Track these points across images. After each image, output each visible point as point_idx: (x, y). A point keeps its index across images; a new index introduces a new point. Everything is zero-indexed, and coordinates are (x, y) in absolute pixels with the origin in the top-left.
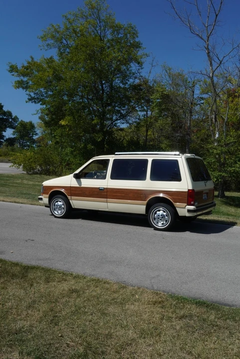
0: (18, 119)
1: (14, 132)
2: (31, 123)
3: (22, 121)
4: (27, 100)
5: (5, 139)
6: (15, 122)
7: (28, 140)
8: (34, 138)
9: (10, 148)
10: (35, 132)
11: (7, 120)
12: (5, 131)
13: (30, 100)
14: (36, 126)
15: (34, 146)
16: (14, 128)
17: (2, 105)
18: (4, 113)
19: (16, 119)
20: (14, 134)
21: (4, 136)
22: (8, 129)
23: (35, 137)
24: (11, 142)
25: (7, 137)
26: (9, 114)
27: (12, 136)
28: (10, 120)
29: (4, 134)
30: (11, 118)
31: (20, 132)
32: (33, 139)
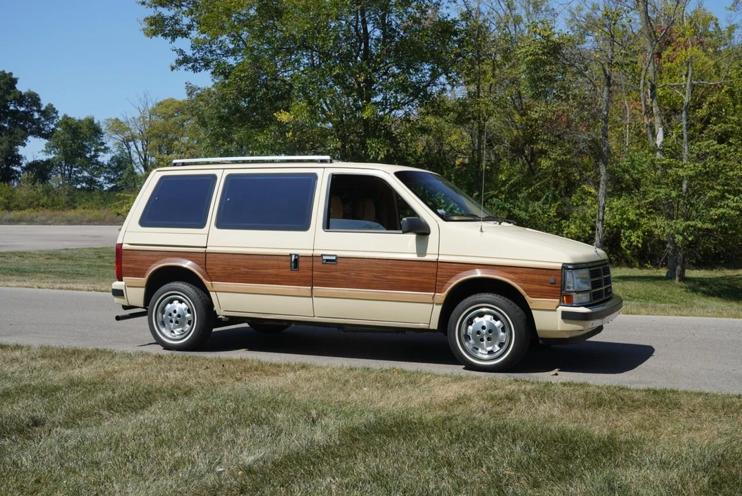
0: (56, 113)
1: (47, 146)
2: (90, 122)
3: (65, 116)
4: (174, 64)
5: (24, 165)
6: (47, 120)
7: (84, 167)
8: (100, 159)
9: (40, 187)
10: (103, 144)
11: (27, 116)
12: (24, 145)
13: (180, 63)
14: (103, 128)
15: (102, 179)
16: (46, 136)
17: (14, 76)
18: (21, 99)
19: (49, 113)
20: (48, 152)
21: (20, 157)
22: (30, 138)
23: (104, 158)
24: (40, 170)
25: (30, 160)
26: (34, 99)
27: (43, 157)
28: (36, 116)
29: (21, 151)
30: (39, 111)
31: (65, 146)
32: (98, 163)
